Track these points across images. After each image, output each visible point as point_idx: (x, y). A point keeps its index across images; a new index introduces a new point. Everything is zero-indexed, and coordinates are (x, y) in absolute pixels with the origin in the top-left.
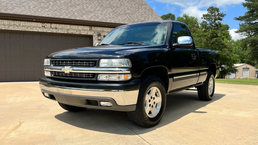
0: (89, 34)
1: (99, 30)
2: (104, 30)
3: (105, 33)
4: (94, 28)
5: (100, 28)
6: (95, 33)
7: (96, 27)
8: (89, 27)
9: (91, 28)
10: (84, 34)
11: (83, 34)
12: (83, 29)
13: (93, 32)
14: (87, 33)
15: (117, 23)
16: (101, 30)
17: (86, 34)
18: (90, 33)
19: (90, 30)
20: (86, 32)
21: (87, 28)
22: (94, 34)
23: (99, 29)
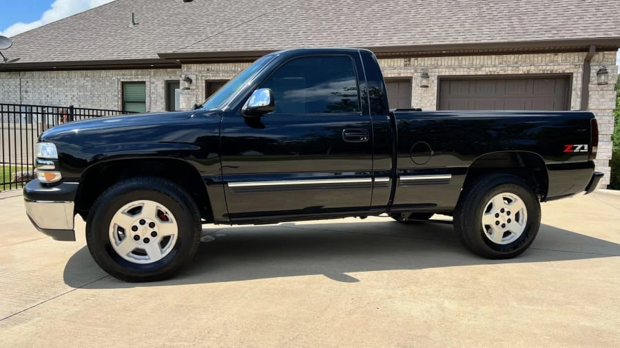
0: (402, 75)
1: (426, 63)
2: (439, 63)
3: (440, 70)
4: (416, 61)
5: (430, 58)
6: (416, 71)
7: (419, 59)
8: (403, 60)
9: (410, 61)
10: (393, 76)
11: (389, 76)
12: (390, 66)
13: (412, 71)
14: (399, 74)
15: (483, 41)
16: (433, 63)
17: (396, 75)
18: (404, 73)
19: (405, 65)
20: (395, 71)
21: (400, 62)
22: (416, 74)
23: (428, 61)
